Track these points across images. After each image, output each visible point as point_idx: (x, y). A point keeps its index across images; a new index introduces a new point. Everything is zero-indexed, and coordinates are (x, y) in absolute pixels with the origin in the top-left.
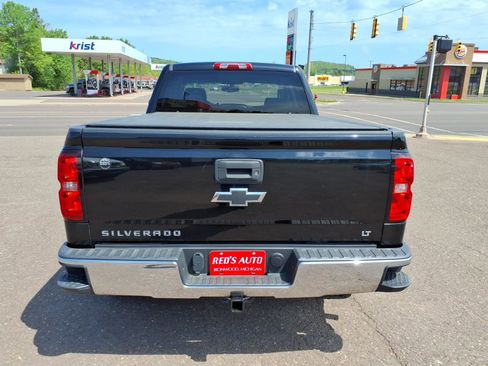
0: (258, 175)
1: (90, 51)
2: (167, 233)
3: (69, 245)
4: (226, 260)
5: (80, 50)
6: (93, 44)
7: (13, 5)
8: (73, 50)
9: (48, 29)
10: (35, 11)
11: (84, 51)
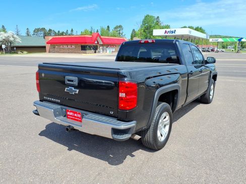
0: (76, 83)
1: (173, 34)
2: (57, 100)
3: (40, 101)
4: (71, 114)
5: (169, 34)
6: (175, 31)
7: (149, 16)
8: (166, 34)
9: (162, 25)
10: (158, 17)
11: (171, 34)
